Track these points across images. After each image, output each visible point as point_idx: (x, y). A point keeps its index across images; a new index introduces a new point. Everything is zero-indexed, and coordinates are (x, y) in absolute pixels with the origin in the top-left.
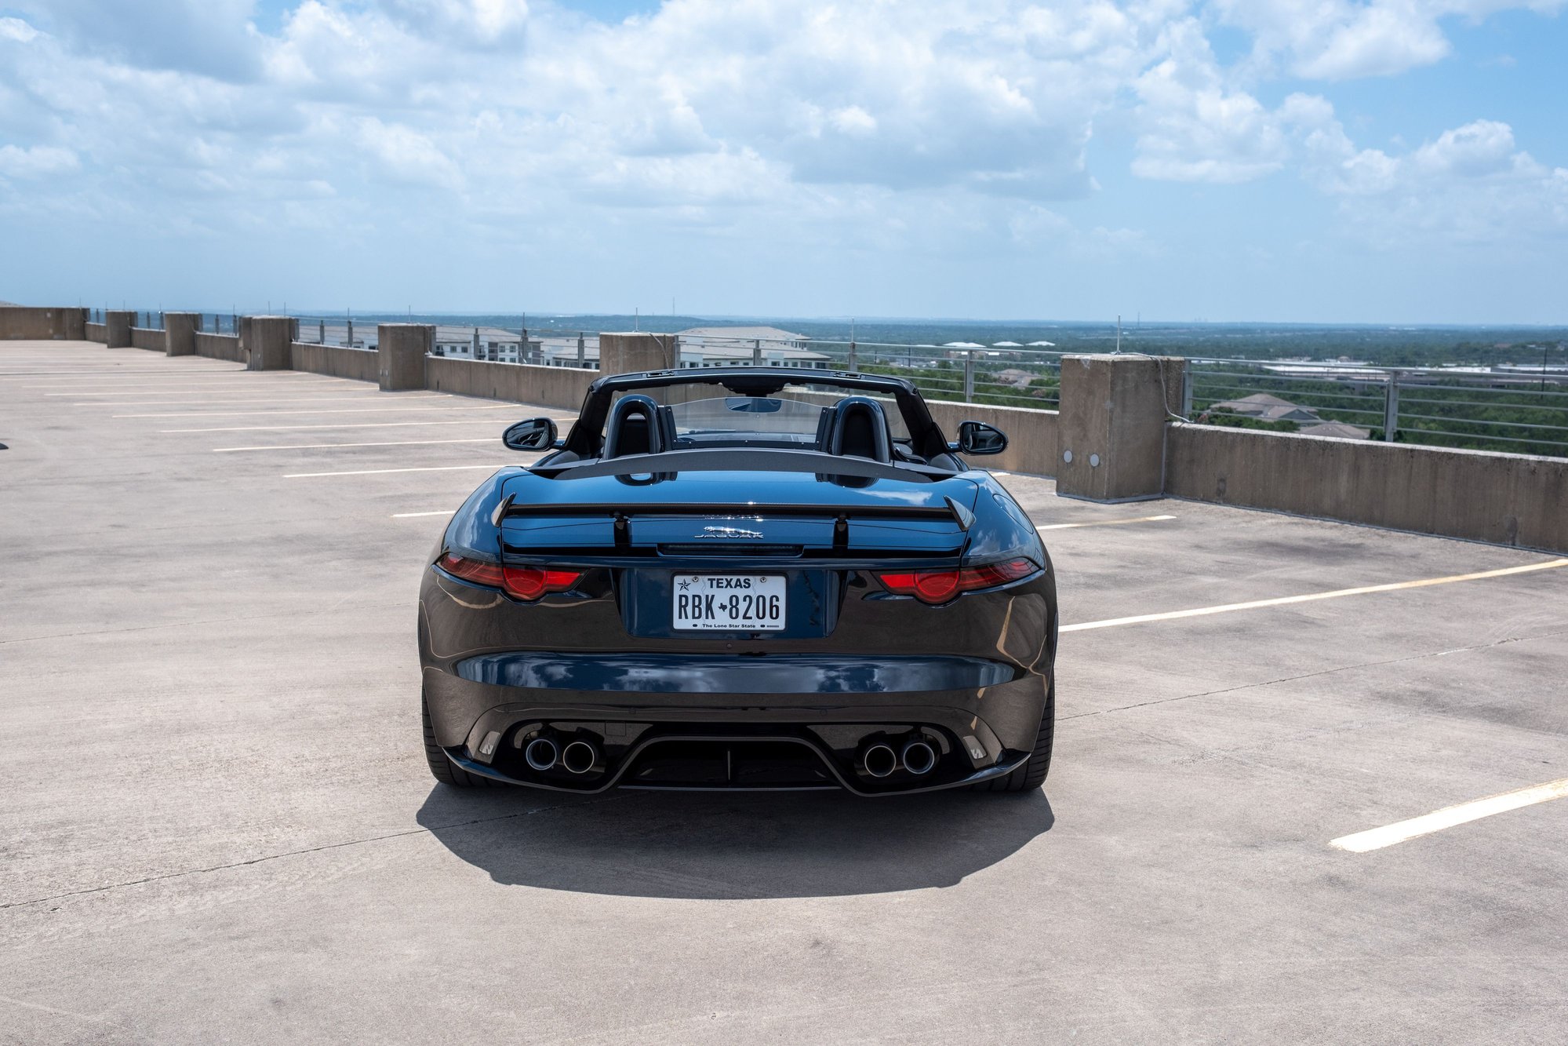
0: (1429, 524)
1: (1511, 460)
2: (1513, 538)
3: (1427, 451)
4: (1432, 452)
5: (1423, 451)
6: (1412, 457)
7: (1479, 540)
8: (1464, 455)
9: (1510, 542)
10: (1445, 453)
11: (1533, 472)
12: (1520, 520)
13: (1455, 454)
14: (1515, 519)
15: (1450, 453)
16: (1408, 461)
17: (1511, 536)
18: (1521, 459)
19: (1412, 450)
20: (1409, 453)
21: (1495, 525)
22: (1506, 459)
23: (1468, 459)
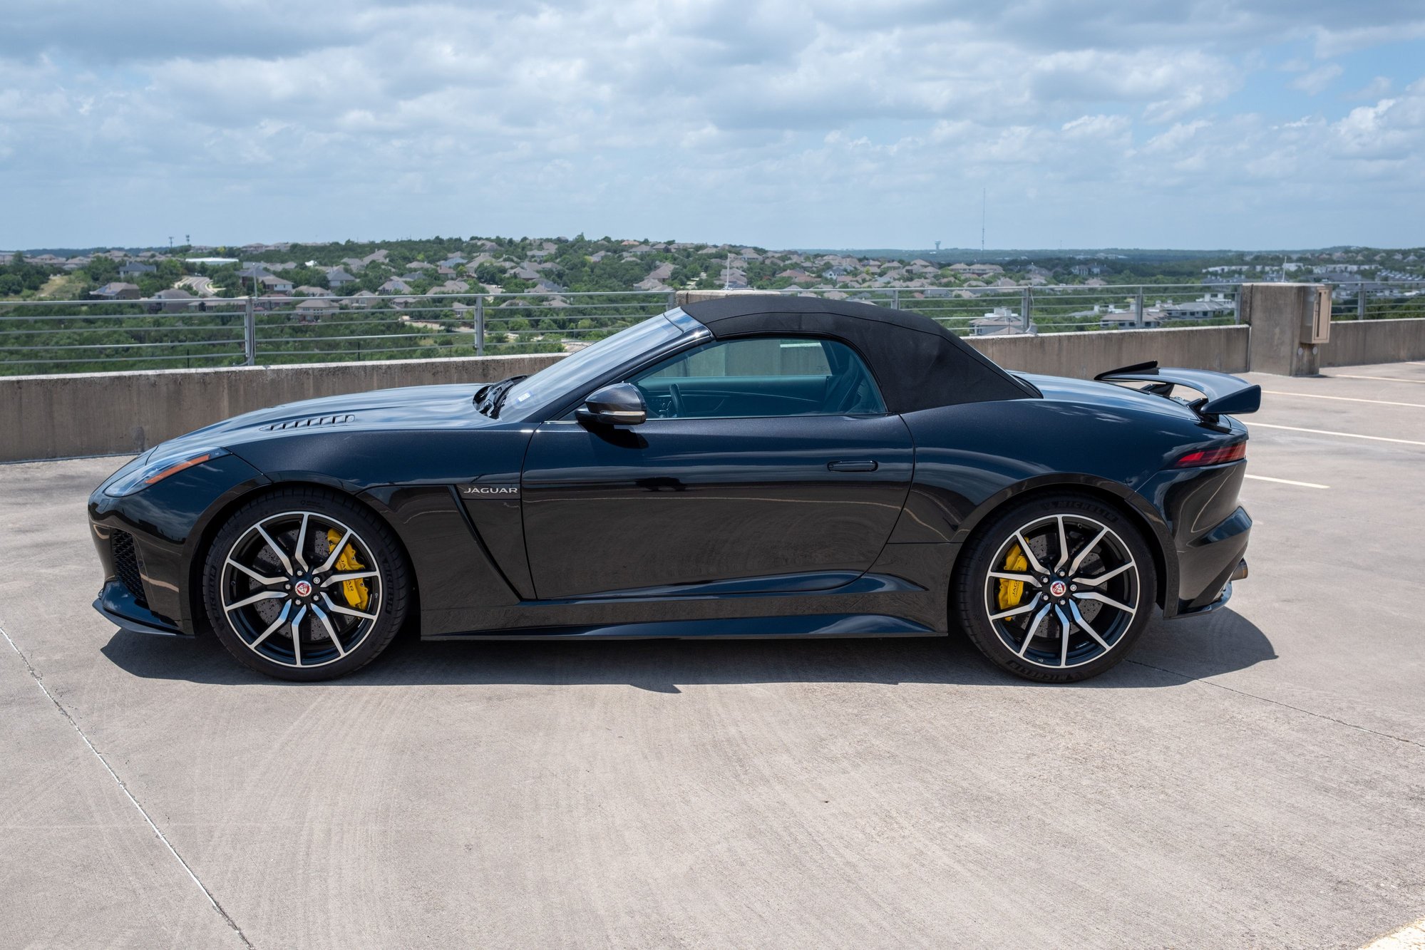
0: (49, 450)
1: (130, 378)
2: (142, 445)
3: (36, 380)
4: (43, 381)
5: (32, 380)
6: (20, 388)
7: (107, 454)
8: (81, 379)
9: (139, 449)
10: (58, 379)
11: (154, 385)
12: (146, 428)
13: (70, 379)
14: (141, 428)
15: (64, 379)
16: (16, 393)
17: (140, 443)
18: (140, 375)
19: (18, 382)
20: (15, 384)
21: (122, 438)
22: (125, 377)
23: (85, 382)
